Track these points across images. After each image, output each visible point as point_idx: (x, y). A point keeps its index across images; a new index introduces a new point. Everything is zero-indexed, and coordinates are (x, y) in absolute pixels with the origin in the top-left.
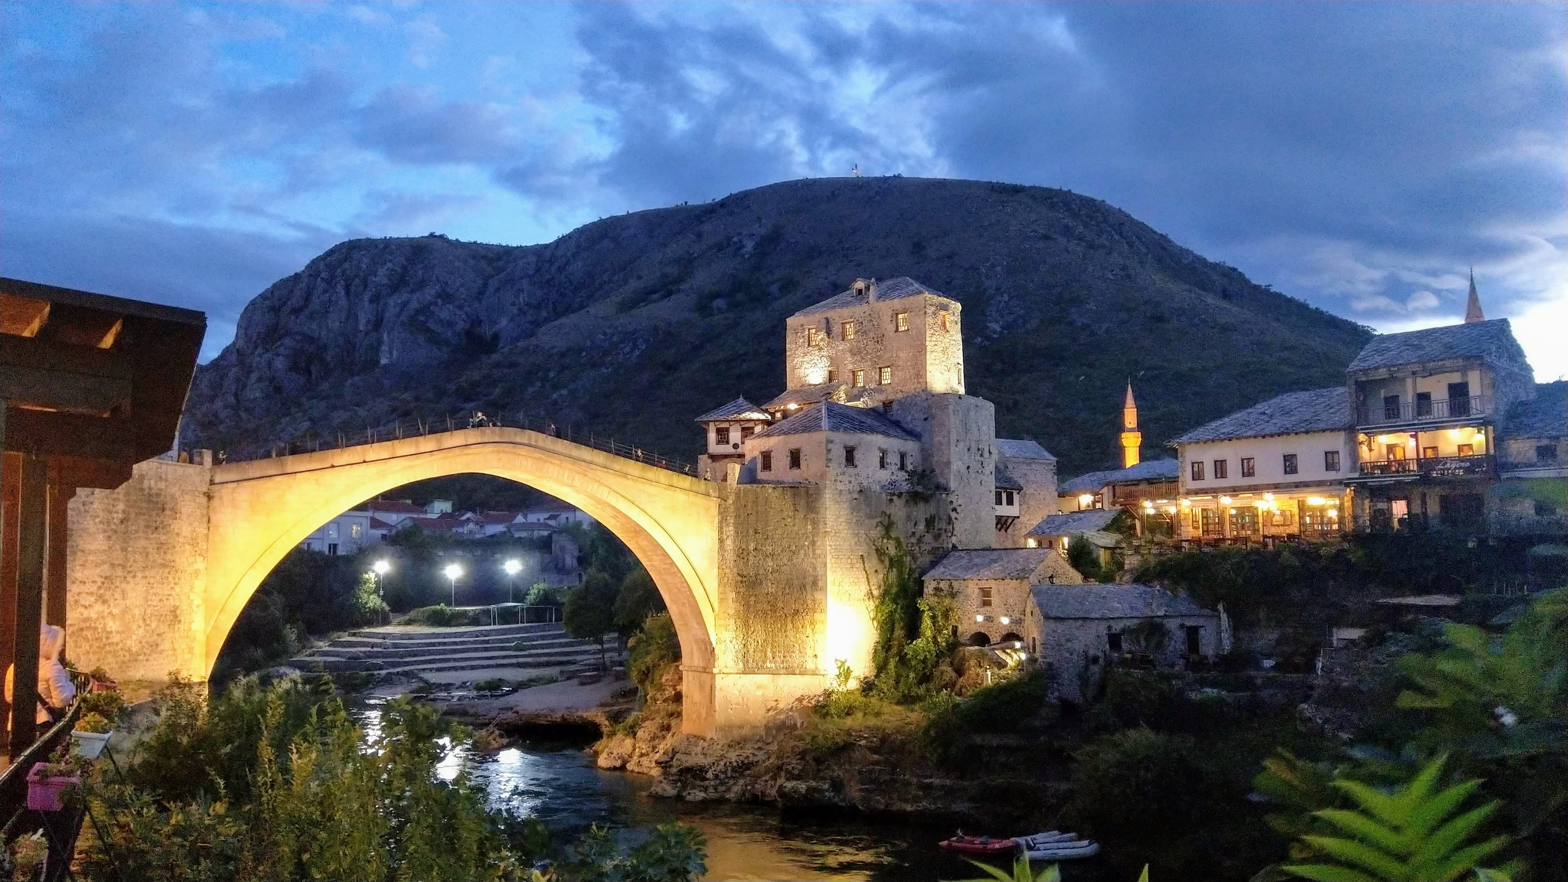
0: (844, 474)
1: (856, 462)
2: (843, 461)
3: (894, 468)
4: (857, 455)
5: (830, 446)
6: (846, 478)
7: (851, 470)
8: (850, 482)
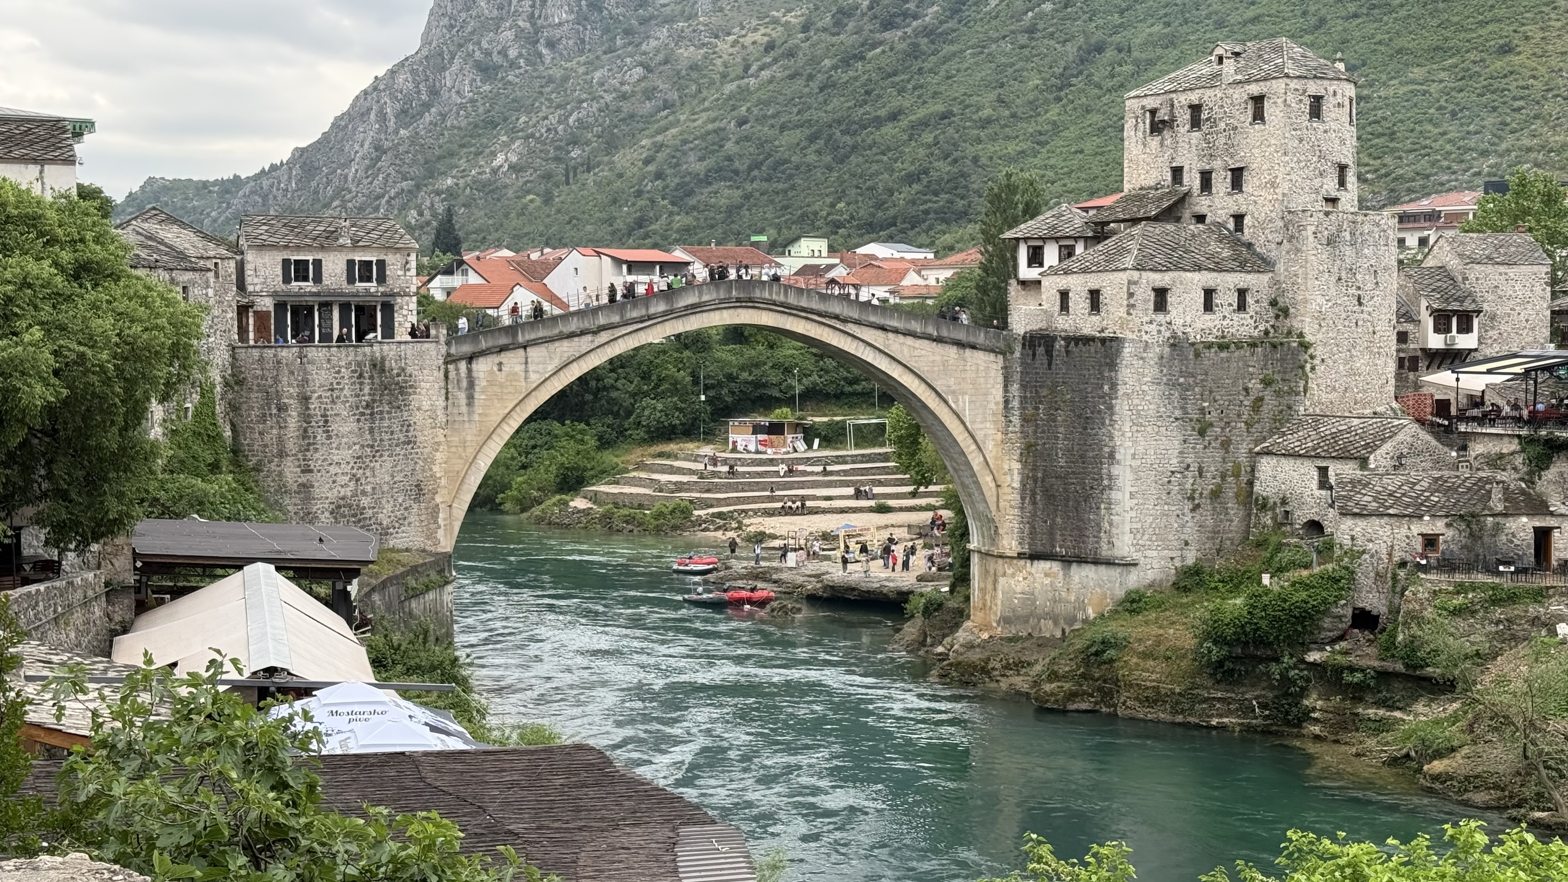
0: (1151, 322)
1: (1169, 308)
2: (1152, 306)
3: (1227, 310)
4: (1171, 299)
5: (1133, 288)
6: (1153, 328)
7: (1160, 317)
8: (1159, 332)
